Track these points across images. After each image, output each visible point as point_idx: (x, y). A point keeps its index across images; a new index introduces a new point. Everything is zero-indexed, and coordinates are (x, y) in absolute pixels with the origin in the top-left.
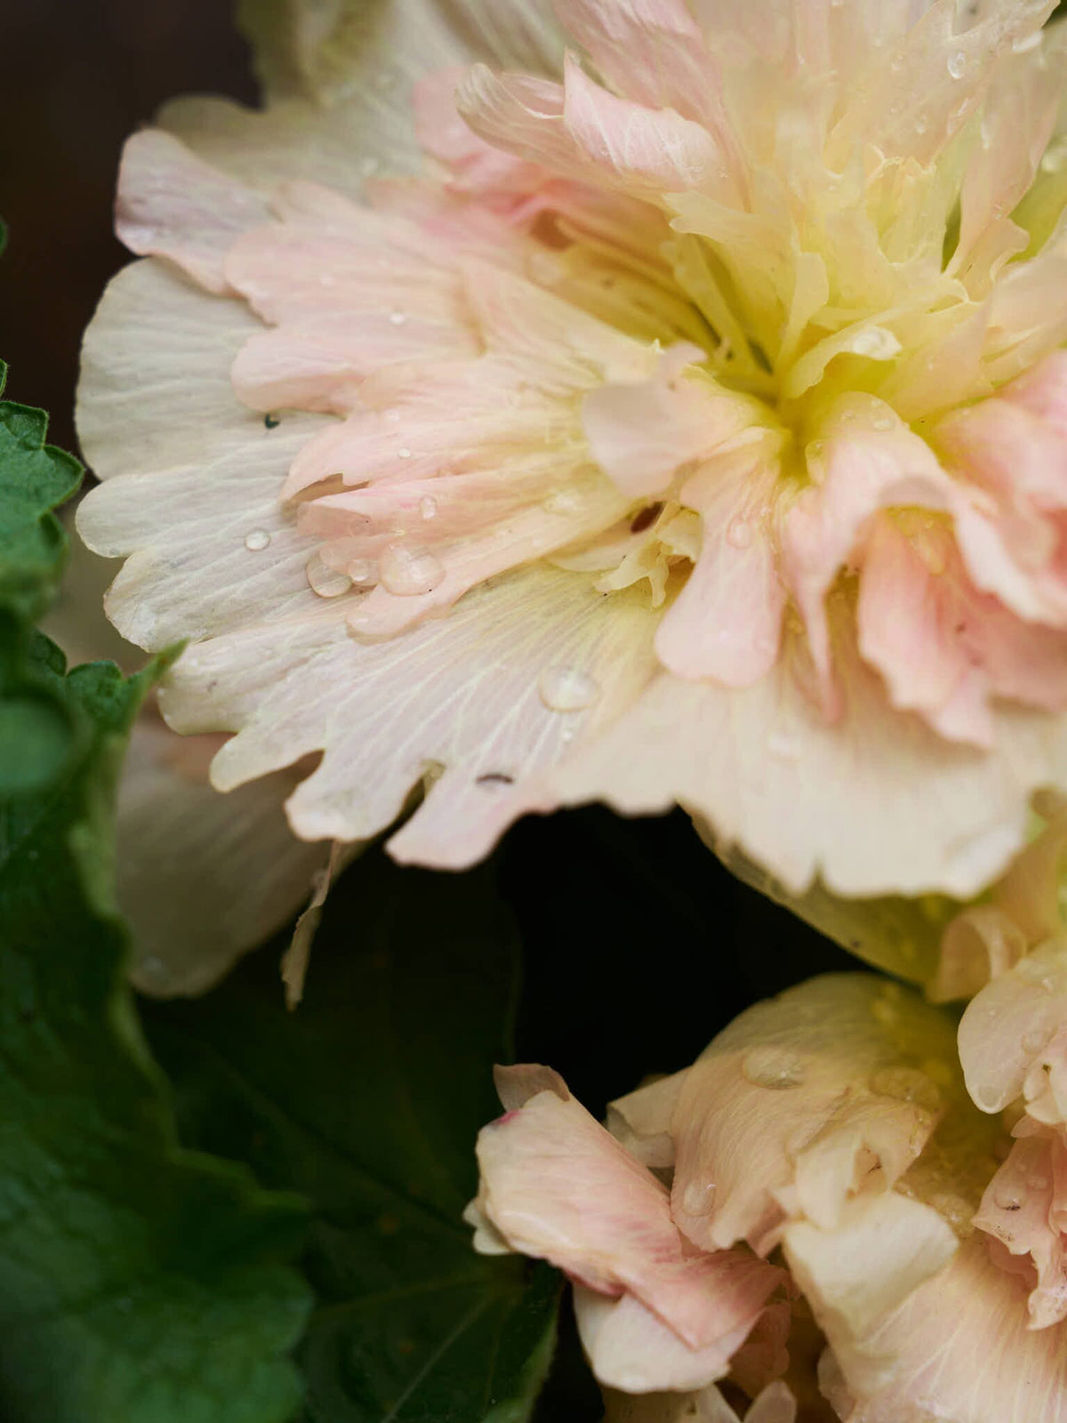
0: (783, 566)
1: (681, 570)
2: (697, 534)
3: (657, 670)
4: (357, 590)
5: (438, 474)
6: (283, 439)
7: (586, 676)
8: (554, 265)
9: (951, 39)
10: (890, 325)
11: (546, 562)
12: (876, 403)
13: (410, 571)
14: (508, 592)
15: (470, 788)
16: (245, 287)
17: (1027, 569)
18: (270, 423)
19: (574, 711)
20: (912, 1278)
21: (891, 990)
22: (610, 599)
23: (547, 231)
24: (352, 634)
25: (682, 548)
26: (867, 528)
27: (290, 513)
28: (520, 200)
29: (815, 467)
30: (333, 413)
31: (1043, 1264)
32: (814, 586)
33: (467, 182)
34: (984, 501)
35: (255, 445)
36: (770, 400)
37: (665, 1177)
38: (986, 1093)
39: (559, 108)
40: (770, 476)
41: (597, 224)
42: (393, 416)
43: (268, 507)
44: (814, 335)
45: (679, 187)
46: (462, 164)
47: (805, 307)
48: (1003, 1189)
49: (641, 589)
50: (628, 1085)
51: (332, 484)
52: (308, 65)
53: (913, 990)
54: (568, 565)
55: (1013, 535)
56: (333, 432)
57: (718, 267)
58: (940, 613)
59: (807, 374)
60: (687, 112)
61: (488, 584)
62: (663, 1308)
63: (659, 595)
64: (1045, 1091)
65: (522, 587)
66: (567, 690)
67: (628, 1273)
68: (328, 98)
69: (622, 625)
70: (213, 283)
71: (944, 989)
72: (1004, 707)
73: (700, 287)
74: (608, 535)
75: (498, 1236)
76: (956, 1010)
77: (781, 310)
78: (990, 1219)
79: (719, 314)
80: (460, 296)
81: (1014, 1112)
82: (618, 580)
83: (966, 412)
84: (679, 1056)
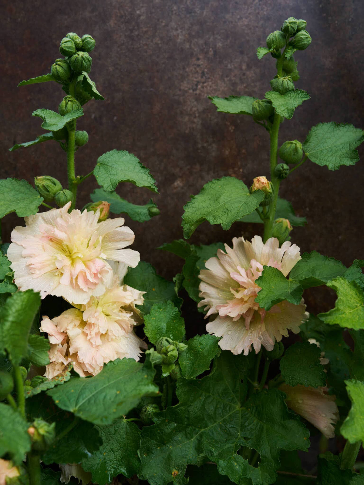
0: (71, 275)
1: (62, 274)
2: (64, 271)
3: (60, 283)
4: (32, 274)
5: (40, 263)
6: (26, 259)
7: (53, 283)
8: (51, 243)
9: (89, 229)
10: (82, 254)
11: (49, 272)
12: (80, 260)
13: (38, 272)
14: (46, 274)
15: (43, 292)
16: (23, 245)
17: (92, 278)
18: (25, 258)
19: (52, 286)
20: (78, 335)
21: (77, 310)
22: (55, 275)
23: (51, 240)
24: (32, 278)
25: (63, 272)
26: (79, 273)
27: (27, 266)
28: (49, 237)
29: (74, 265)
30: (31, 257)
31: (89, 334)
32: (74, 278)
33: (44, 235)
34: (89, 271)
35: (23, 260)
36: (70, 257)
37: (57, 326)
38: (85, 320)
39: (54, 232)
40: (70, 266)
41: (57, 240)
42: (36, 258)
43: (24, 266)
44: (75, 253)
45: (65, 241)
46: (44, 234)
47: (75, 250)
48: (86, 327)
49: (59, 275)
50: (53, 318)
51: (31, 264)
52: (29, 223)
53: (79, 310)
54: (52, 272)
55: (90, 274)
56: (31, 259)
57: (67, 246)
58: (84, 280)
59: (74, 257)
60: (66, 233)
61: (44, 274)
62: (56, 337)
63: (60, 276)
64: (90, 320)
65: (48, 274)
66: (52, 284)
67: (53, 334)
68: (31, 226)
69: (57, 278)
70: (20, 245)
71: (82, 310)
72: (89, 288)
73: (65, 247)
74: (55, 269)
75: (42, 330)
76: (83, 312)
77: (72, 251)
78: (84, 330)
79: (67, 249)
80: (43, 246)
81: (87, 321)
82: (57, 274)
83: (88, 262)
84: (58, 315)
